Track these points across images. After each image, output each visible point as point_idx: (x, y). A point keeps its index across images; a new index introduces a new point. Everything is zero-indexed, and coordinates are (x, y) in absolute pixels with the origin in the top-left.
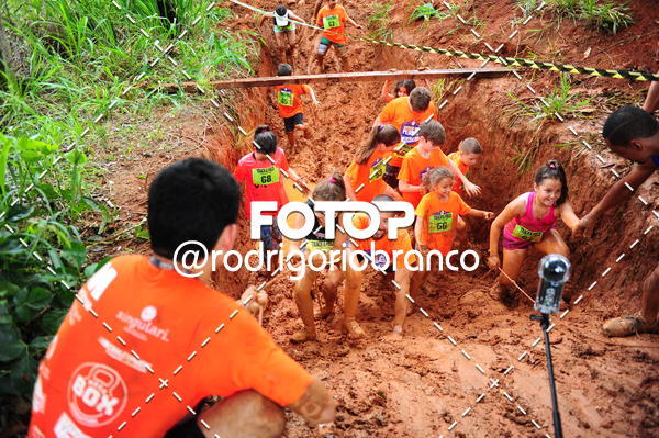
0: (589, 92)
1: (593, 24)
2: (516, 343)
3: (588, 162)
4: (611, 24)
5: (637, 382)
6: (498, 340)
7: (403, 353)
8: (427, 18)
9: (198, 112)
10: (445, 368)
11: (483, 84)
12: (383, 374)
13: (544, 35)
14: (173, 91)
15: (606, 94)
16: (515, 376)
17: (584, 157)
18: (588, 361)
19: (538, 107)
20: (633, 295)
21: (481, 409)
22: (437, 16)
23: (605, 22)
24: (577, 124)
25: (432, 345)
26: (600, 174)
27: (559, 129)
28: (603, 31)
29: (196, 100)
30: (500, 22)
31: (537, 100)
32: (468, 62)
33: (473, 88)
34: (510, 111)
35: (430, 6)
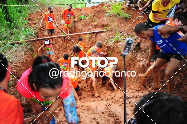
1: (123, 18)
2: (112, 99)
4: (127, 18)
6: (108, 99)
7: (84, 106)
8: (83, 19)
9: (21, 49)
10: (94, 107)
11: (99, 34)
13: (112, 21)
14: (13, 44)
15: (128, 35)
16: (111, 106)
18: (128, 100)
19: (112, 39)
21: (103, 116)
22: (85, 18)
24: (122, 43)
25: (91, 103)
27: (118, 44)
28: (126, 19)
29: (20, 46)
30: (101, 19)
31: (112, 37)
32: (94, 29)
33: (96, 36)
34: (106, 41)
35: (83, 16)
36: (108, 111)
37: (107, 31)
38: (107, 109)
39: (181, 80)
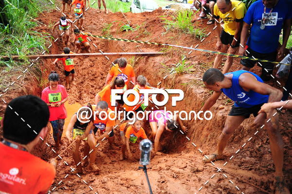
0: (193, 63)
1: (193, 36)
2: (168, 169)
3: (194, 91)
4: (199, 36)
5: (215, 181)
6: (161, 169)
7: (120, 178)
8: (127, 30)
9: (20, 69)
10: (138, 183)
11: (151, 59)
12: (110, 189)
13: (174, 39)
14: (7, 59)
15: (199, 64)
16: (168, 184)
17: (192, 89)
18: (197, 174)
20: (213, 145)
22: (131, 30)
23: (197, 35)
24: (189, 76)
25: (132, 174)
26: (198, 96)
27: (182, 78)
28: (196, 39)
29: (19, 64)
30: (157, 33)
31: (173, 65)
32: (145, 49)
33: (147, 60)
34: (162, 70)
35: (128, 26)
36: (163, 191)
37: (166, 54)
38: (162, 188)
39: (286, 147)
